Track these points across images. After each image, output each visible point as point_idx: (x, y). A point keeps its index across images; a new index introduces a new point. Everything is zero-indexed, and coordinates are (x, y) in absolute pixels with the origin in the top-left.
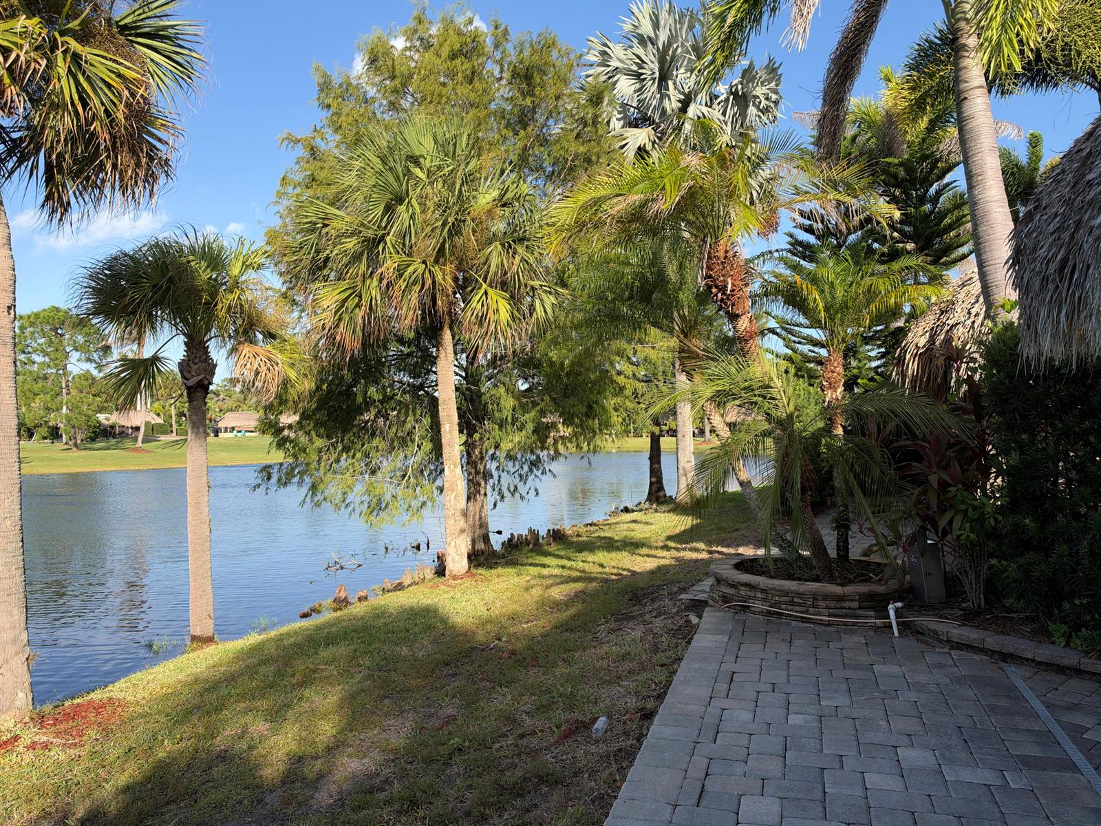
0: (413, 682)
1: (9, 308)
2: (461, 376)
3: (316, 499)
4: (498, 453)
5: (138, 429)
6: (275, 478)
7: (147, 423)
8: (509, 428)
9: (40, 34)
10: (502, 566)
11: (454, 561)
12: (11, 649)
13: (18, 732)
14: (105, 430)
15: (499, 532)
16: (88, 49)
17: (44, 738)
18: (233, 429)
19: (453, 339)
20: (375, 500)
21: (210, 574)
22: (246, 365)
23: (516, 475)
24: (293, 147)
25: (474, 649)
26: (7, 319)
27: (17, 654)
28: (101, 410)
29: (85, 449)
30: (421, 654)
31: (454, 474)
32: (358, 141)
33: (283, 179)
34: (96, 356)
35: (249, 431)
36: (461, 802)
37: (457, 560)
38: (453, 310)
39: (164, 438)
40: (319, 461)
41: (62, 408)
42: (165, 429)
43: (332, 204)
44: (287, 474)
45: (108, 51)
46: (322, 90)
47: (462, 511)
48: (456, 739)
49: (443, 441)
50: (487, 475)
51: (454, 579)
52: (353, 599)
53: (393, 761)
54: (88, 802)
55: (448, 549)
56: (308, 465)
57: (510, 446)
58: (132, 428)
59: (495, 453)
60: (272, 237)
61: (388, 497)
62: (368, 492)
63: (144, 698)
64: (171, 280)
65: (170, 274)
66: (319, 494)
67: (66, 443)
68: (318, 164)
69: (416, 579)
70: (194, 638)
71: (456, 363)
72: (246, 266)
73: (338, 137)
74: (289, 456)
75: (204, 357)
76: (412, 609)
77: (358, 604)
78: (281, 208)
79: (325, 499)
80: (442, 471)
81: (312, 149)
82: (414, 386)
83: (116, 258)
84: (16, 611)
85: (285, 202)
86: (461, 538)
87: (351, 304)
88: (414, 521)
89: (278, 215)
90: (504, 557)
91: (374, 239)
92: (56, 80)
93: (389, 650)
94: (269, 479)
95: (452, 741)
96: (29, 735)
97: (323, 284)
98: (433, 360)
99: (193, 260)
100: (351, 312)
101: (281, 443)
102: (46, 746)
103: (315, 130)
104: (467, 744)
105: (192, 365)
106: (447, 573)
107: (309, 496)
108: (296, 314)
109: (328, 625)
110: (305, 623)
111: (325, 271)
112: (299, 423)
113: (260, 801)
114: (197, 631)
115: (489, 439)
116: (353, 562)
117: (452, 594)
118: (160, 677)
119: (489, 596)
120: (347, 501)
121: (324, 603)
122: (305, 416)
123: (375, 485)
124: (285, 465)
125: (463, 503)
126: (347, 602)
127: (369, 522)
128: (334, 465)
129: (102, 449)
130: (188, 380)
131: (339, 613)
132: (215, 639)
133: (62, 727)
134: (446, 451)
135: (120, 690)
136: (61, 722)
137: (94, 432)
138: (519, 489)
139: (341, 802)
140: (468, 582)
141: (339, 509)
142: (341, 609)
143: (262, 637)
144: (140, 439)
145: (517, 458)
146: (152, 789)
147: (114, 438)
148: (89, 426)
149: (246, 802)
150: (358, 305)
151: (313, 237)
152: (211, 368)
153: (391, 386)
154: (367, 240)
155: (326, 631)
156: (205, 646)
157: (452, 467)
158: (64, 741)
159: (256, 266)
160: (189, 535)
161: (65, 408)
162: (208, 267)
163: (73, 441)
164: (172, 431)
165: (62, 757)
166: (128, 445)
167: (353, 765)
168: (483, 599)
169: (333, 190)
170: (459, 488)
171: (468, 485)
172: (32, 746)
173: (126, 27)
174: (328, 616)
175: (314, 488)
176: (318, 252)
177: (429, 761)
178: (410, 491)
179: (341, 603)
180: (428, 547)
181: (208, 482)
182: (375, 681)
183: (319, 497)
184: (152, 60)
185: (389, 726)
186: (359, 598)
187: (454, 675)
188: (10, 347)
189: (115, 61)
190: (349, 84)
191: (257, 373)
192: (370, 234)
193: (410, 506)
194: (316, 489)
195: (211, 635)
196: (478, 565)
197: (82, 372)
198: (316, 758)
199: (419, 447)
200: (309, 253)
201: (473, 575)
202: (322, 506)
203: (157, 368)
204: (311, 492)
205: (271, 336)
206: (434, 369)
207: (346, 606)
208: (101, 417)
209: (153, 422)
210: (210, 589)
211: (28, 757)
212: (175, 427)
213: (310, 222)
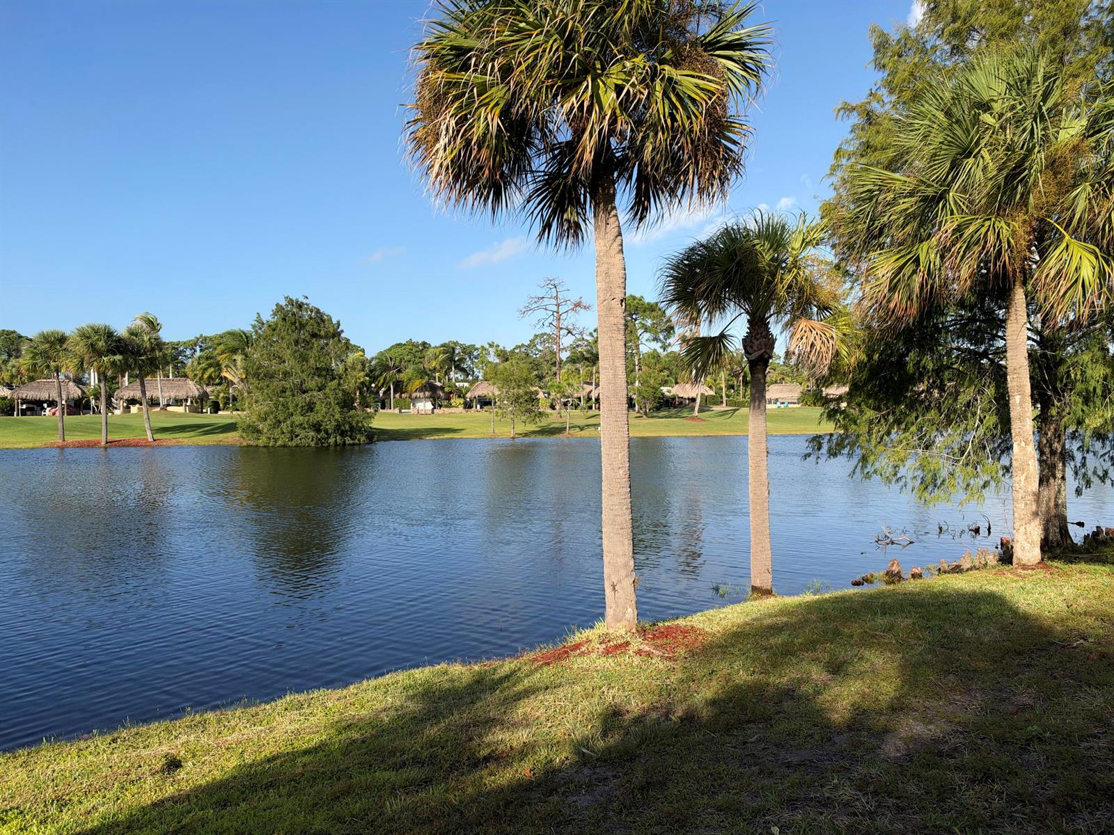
0: (981, 665)
1: (622, 301)
2: (1034, 340)
3: (866, 471)
4: (1081, 431)
5: (693, 400)
6: (825, 447)
7: (702, 394)
8: (1098, 402)
9: (644, 67)
10: (1086, 562)
11: (1023, 549)
12: (623, 572)
13: (629, 639)
14: (667, 401)
15: (1081, 524)
16: (679, 72)
17: (647, 648)
18: (777, 400)
19: (1026, 298)
20: (929, 476)
21: (768, 532)
22: (802, 339)
23: (1106, 457)
24: (848, 116)
25: (1052, 644)
26: (621, 310)
27: (627, 576)
28: (665, 383)
29: (652, 417)
30: (987, 639)
31: (1025, 450)
32: (917, 97)
33: (838, 152)
34: (661, 337)
35: (791, 403)
36: (1043, 788)
37: (1026, 548)
38: (1027, 267)
39: (716, 408)
40: (870, 432)
41: (635, 382)
42: (716, 400)
43: (887, 168)
44: (838, 445)
45: (694, 70)
46: (878, 51)
47: (1034, 494)
48: (1035, 727)
49: (1012, 414)
50: (1066, 456)
51: (1024, 569)
52: (906, 574)
53: (961, 733)
54: (684, 706)
55: (1016, 535)
56: (858, 436)
57: (1099, 422)
58: (689, 399)
59: (1076, 431)
60: (827, 210)
61: (944, 473)
62: (922, 467)
63: (719, 632)
64: (739, 264)
65: (738, 259)
66: (869, 466)
67: (638, 412)
68: (874, 129)
69: (977, 564)
70: (754, 589)
71: (1029, 326)
72: (806, 243)
73: (894, 98)
74: (840, 427)
75: (764, 333)
76: (974, 593)
77: (912, 580)
78: (835, 179)
79: (875, 472)
80: (1010, 448)
81: (868, 114)
82: (976, 353)
83: (692, 249)
84: (626, 542)
85: (839, 174)
86: (1032, 524)
87: (908, 270)
88: (973, 502)
89: (833, 187)
90: (1088, 552)
91: (934, 197)
92: (654, 105)
93: (951, 629)
94: (819, 449)
95: (1030, 728)
96: (637, 643)
97: (878, 252)
98: (1001, 324)
99: (758, 244)
100: (909, 278)
101: (831, 415)
102: (649, 655)
103: (871, 94)
104: (1048, 734)
105: (754, 341)
106: (1015, 560)
107: (859, 468)
108: (848, 285)
109: (880, 595)
110: (856, 590)
111: (881, 239)
112: (849, 394)
113: (830, 739)
114: (758, 583)
115: (1069, 414)
116: (903, 539)
117: (1021, 584)
118: (730, 616)
119: (1068, 591)
120: (899, 476)
121: (876, 575)
122: (856, 388)
123: (930, 460)
124: (835, 437)
125: (1035, 485)
126: (900, 577)
127: (923, 499)
128: (885, 437)
129: (666, 417)
130: (750, 354)
131: (891, 587)
132: (773, 593)
133: (659, 642)
134: (1015, 427)
135: (697, 621)
136: (658, 638)
137: (659, 403)
138: (1109, 475)
139: (909, 757)
140: (1041, 574)
141: (890, 482)
142: (894, 583)
143: (817, 597)
144: (696, 409)
145: (1108, 438)
146: (733, 708)
147: (674, 408)
148: (655, 398)
149: (816, 737)
150: (914, 272)
151: (867, 207)
152: (771, 342)
153: (949, 353)
154: (925, 199)
155: (881, 601)
156: (764, 597)
157: (1023, 444)
158: (661, 653)
159: (814, 242)
160: (751, 495)
161: (637, 382)
162: (771, 248)
163: (644, 410)
164: (722, 402)
165: (661, 666)
166: (685, 415)
167: (918, 728)
168: (1062, 594)
169: (891, 153)
170: (1031, 468)
171: (1041, 466)
172: (639, 652)
173: (710, 44)
174: (880, 587)
175: (864, 459)
176: (873, 220)
177: (1002, 741)
178: (969, 468)
179: (894, 577)
180: (989, 532)
181: (767, 448)
182: (937, 656)
183: (869, 469)
184: (729, 69)
185: (955, 700)
186: (913, 575)
187: (1028, 666)
188: (622, 332)
189: (699, 77)
190: (907, 37)
191: (812, 345)
192: (930, 192)
193: (968, 485)
194: (867, 461)
195: (769, 588)
196: (1052, 558)
197: (650, 351)
198: (881, 714)
199: (981, 421)
200: (865, 222)
201: (1047, 567)
202: (872, 479)
203: (724, 345)
204: (861, 464)
205: (824, 308)
206: (1000, 334)
207: (899, 581)
208: (665, 389)
209: (706, 394)
210: (768, 546)
211: (637, 660)
212: (725, 399)
213: (867, 191)
